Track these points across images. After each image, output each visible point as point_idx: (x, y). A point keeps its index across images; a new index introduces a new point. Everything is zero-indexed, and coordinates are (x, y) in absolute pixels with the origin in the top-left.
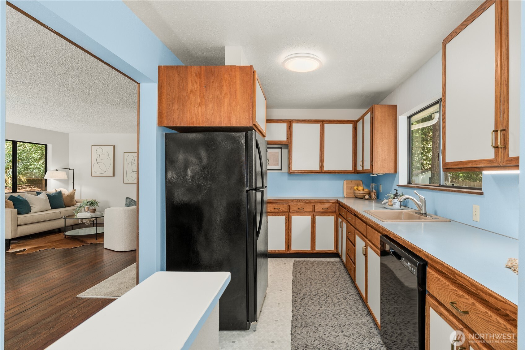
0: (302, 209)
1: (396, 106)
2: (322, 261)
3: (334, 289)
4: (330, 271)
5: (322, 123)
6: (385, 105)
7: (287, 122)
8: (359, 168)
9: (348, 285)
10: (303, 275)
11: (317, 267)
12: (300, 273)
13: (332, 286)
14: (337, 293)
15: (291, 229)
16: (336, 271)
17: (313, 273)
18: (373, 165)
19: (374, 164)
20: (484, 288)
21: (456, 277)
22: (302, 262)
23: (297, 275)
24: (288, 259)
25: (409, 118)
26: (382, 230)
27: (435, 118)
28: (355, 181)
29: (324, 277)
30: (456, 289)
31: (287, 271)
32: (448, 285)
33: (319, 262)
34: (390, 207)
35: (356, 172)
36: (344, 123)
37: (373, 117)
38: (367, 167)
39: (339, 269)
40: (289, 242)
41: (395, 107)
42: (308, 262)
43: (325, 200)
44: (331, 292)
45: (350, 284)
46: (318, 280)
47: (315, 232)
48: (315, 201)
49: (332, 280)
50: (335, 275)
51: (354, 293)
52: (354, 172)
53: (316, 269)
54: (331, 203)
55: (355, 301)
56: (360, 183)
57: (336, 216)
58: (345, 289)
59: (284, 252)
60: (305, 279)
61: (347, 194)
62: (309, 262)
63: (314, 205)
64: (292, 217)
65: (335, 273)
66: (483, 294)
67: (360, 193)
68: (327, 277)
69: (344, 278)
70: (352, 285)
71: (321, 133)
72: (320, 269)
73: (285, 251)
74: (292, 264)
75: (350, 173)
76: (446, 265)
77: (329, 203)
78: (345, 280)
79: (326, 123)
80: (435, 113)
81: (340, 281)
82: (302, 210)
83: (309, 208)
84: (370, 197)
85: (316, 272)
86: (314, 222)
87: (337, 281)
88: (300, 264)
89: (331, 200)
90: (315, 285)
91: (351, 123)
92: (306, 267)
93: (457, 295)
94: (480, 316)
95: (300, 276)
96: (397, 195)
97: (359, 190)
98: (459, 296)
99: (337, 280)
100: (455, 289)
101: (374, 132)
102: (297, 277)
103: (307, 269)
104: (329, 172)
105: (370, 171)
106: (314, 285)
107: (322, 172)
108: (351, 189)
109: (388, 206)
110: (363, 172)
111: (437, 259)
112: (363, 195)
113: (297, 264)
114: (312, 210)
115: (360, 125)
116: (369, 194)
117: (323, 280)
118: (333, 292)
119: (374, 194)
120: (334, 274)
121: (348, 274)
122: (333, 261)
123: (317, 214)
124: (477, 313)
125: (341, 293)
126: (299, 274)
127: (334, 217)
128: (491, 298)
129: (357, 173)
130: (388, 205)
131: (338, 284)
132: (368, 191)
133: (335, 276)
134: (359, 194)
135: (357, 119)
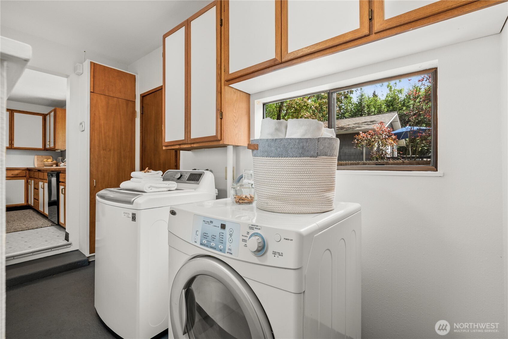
5: (12, 111)
8: (48, 147)
18: (55, 144)
19: (57, 143)
28: (45, 156)
35: (45, 149)
36: (33, 115)
37: (55, 115)
38: (52, 145)
52: (44, 149)
54: (21, 170)
56: (50, 157)
61: (37, 165)
67: (48, 164)
75: (39, 150)
77: (19, 170)
79: (16, 112)
84: (57, 166)
89: (21, 168)
91: (41, 116)
97: (48, 162)
101: (56, 124)
104: (18, 148)
105: (53, 147)
107: (11, 147)
108: (41, 162)
110: (50, 150)
112: (52, 164)
115: (48, 118)
116: (57, 164)
127: (24, 180)
129: (47, 150)
132: (55, 162)
134: (47, 164)
135: (46, 114)
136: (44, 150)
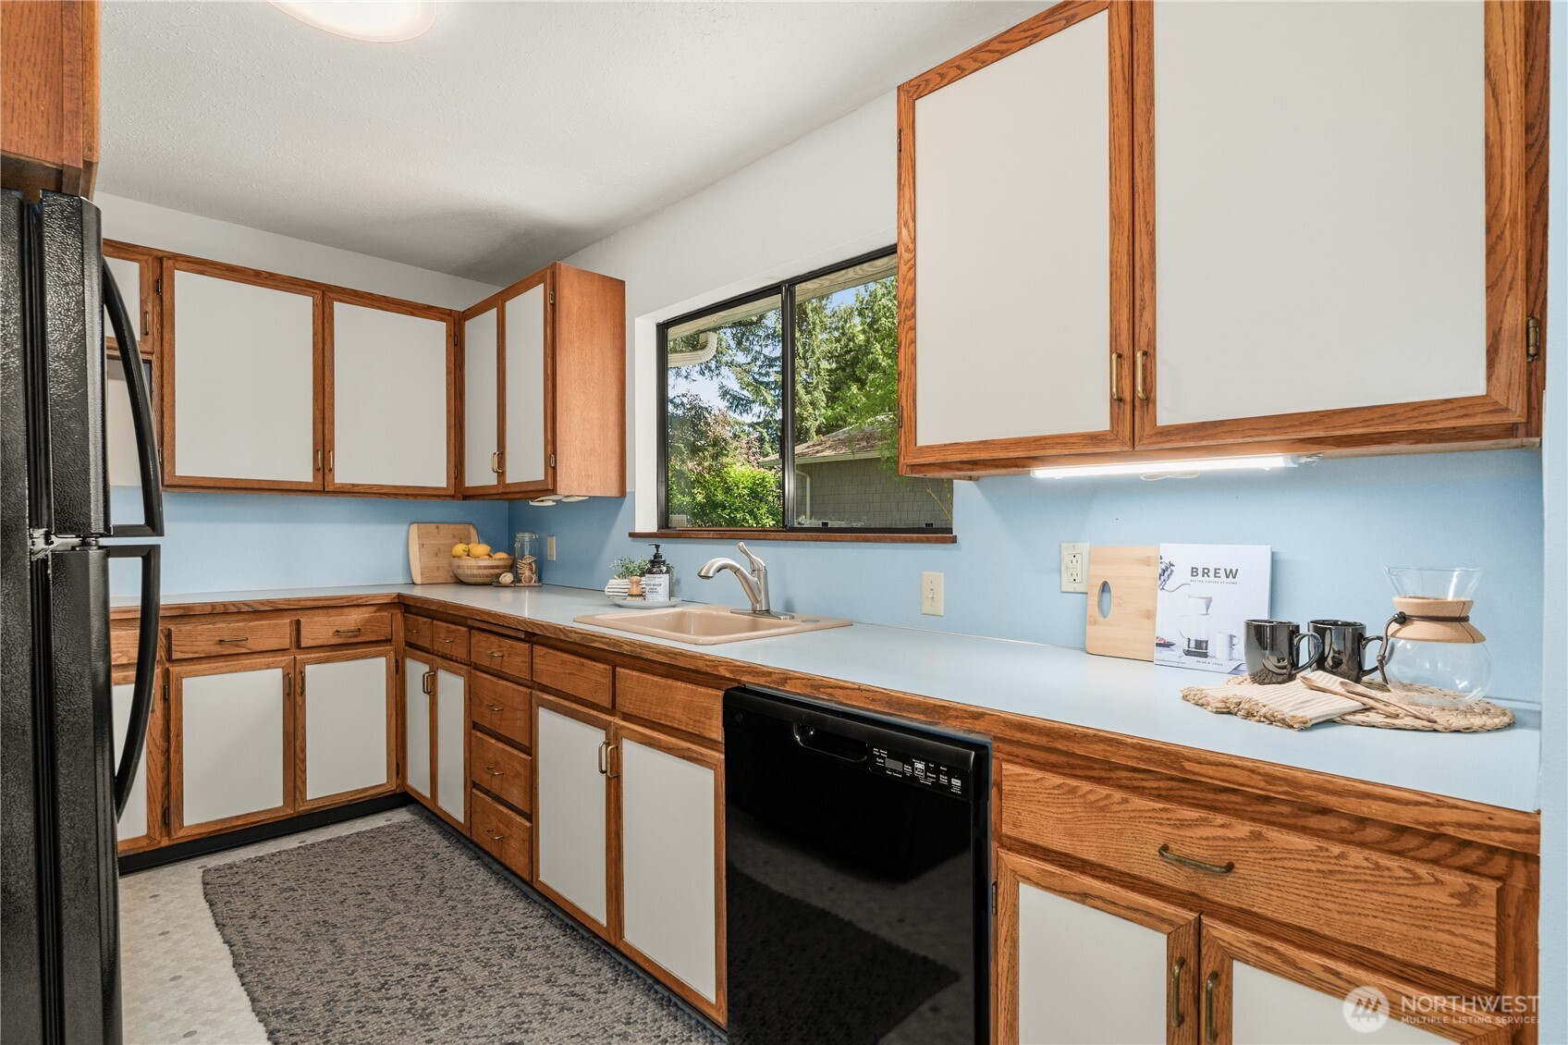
0: (236, 643)
1: (622, 283)
2: (340, 840)
3: (447, 930)
4: (396, 868)
5: (325, 296)
6: (594, 274)
7: (139, 257)
8: (480, 474)
9: (495, 899)
10: (276, 920)
11: (331, 868)
12: (261, 913)
13: (432, 923)
14: (470, 944)
15: (179, 735)
16: (419, 862)
17: (325, 898)
18: (554, 468)
19: (561, 462)
20: (1329, 779)
21: (1188, 768)
22: (249, 866)
23: (246, 932)
24: (166, 874)
25: (663, 328)
26: (732, 672)
27: (709, 345)
28: (452, 526)
29: (381, 897)
30: (1167, 806)
31: (184, 927)
32: (1125, 801)
33: (330, 845)
34: (638, 601)
35: (459, 491)
36: (413, 314)
37: (553, 307)
38: (522, 472)
39: (428, 850)
40: (168, 797)
41: (619, 286)
42: (276, 859)
43: (349, 597)
44: (442, 950)
45: (497, 891)
46: (362, 917)
47: (304, 727)
48: (302, 603)
49: (423, 899)
50: (422, 879)
51: (531, 922)
52: (453, 493)
53: (330, 876)
54: (372, 609)
55: (548, 947)
56: (469, 531)
57: (392, 654)
58: (489, 916)
59: (144, 846)
60: (298, 937)
61: (422, 575)
62: (284, 857)
63: (298, 622)
64: (188, 684)
65: (418, 868)
66: (1329, 797)
67: (479, 567)
68: (393, 897)
69: (464, 877)
70: (507, 892)
71: (321, 336)
72: (348, 870)
73: (144, 843)
74: (198, 889)
75: (438, 496)
76: (1129, 740)
77: (364, 609)
78: (471, 883)
79: (341, 301)
80: (709, 330)
81: (457, 892)
82: (239, 646)
83: (274, 633)
84: (517, 579)
85: (337, 887)
86: (299, 690)
87: (441, 901)
88: (238, 878)
89: (374, 597)
90: (358, 943)
91: (441, 320)
92: (277, 881)
93: (1172, 822)
94: (1286, 864)
95: (267, 931)
96: (659, 562)
97: (477, 557)
98: (1183, 824)
99: (442, 891)
100: (1161, 806)
102: (253, 937)
103: (285, 890)
104: (355, 490)
105: (543, 486)
106: (352, 946)
107: (323, 487)
108: (439, 554)
109: (629, 598)
110: (500, 493)
111: (1075, 728)
112: (492, 571)
113: (226, 880)
114: (286, 643)
115: (480, 332)
116: (512, 567)
117: (386, 914)
118: (452, 945)
119: (531, 570)
120: (420, 876)
121: (471, 859)
122: (389, 826)
123: (313, 656)
124: (1275, 859)
125: (485, 938)
126: (256, 923)
127: (384, 659)
128: (1367, 802)
129: (465, 498)
130: (630, 595)
131: (454, 908)
132: (507, 559)
133: (426, 883)
134: (475, 572)
135: (462, 310)
136: (452, 497)
